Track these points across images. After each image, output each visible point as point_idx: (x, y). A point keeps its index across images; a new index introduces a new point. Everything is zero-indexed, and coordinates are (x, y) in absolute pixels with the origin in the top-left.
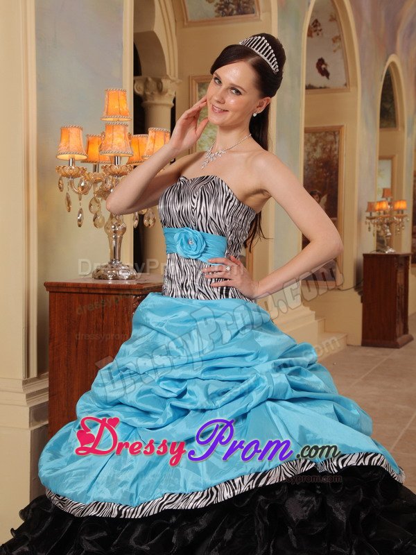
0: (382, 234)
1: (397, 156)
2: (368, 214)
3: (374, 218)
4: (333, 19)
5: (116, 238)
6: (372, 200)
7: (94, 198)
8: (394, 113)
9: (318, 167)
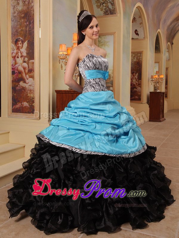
0: (156, 85)
1: (160, 62)
3: (153, 81)
4: (140, 17)
5: (76, 78)
6: (153, 75)
8: (159, 48)
9: (135, 64)
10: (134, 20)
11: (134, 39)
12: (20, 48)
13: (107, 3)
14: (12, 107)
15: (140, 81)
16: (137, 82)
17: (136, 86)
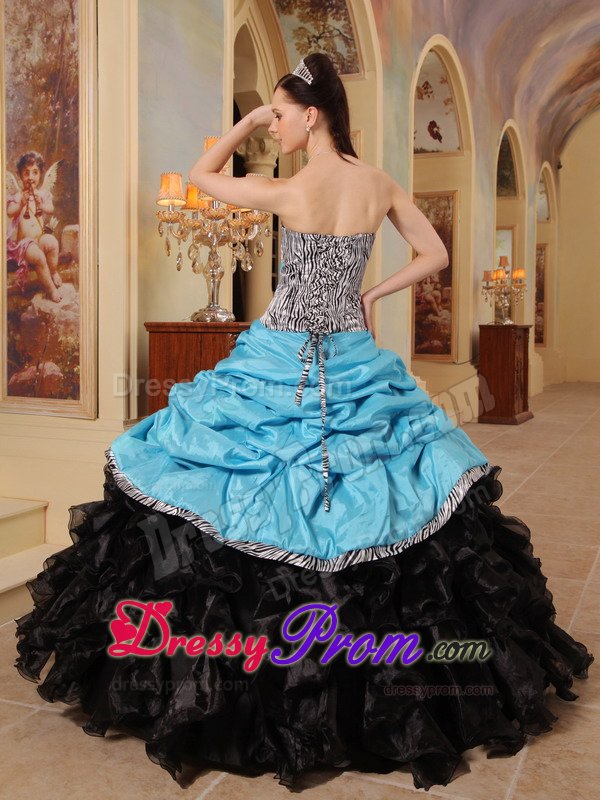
0: (500, 304)
1: (518, 226)
2: (485, 284)
3: (492, 288)
4: (444, 81)
5: (214, 282)
6: (488, 269)
7: (193, 244)
8: (514, 180)
10: (424, 90)
11: (428, 152)
12: (33, 185)
13: (332, 37)
14: (9, 378)
15: (449, 291)
16: (438, 293)
17: (435, 306)
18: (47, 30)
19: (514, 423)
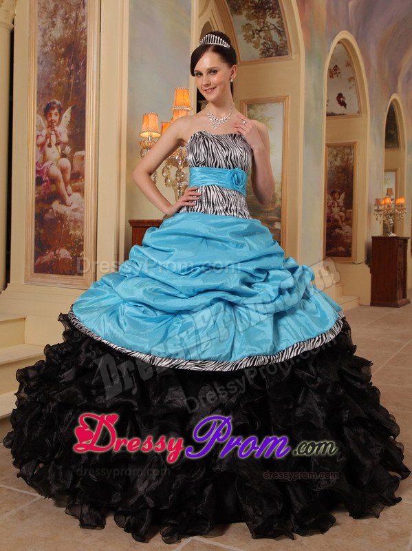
1: (400, 169)
3: (381, 210)
4: (349, 64)
6: (379, 197)
7: (166, 166)
8: (397, 137)
9: (338, 172)
10: (334, 71)
11: (336, 115)
12: (54, 124)
14: (35, 261)
15: (350, 212)
16: (342, 214)
17: (340, 223)
18: (66, 14)
19: (397, 306)
